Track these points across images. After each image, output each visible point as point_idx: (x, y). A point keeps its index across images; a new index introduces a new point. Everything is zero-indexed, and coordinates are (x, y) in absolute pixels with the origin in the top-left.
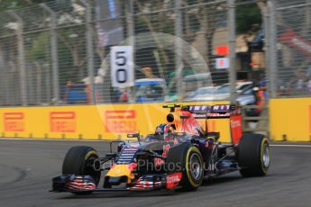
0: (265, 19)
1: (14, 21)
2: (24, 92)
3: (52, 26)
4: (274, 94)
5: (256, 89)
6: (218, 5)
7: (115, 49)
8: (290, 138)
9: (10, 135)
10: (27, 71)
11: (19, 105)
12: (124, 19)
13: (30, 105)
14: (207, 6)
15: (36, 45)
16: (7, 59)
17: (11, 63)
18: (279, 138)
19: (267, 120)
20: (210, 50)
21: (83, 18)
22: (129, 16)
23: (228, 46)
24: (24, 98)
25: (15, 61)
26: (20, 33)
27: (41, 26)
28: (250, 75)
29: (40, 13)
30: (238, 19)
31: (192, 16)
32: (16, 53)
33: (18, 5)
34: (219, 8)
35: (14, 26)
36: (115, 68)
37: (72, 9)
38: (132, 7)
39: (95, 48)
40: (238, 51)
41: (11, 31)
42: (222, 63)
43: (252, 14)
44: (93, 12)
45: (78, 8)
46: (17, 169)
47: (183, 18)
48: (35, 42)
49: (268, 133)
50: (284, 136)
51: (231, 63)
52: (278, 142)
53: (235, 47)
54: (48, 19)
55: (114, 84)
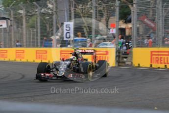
0: (132, 13)
1: (21, 10)
2: (25, 41)
4: (135, 46)
5: (127, 44)
6: (112, 6)
7: (65, 23)
8: (141, 65)
9: (18, 60)
10: (26, 32)
12: (70, 10)
13: (27, 47)
14: (106, 6)
16: (18, 27)
17: (19, 29)
18: (137, 65)
19: (132, 57)
20: (107, 25)
21: (51, 10)
22: (72, 9)
23: (115, 23)
24: (25, 44)
25: (22, 28)
26: (24, 15)
28: (124, 37)
29: (33, 6)
30: (120, 13)
32: (22, 24)
33: (24, 3)
34: (112, 8)
35: (21, 12)
36: (65, 32)
37: (47, 6)
38: (74, 5)
39: (56, 24)
40: (119, 27)
41: (21, 14)
43: (126, 11)
44: (57, 7)
45: (50, 6)
46: (21, 74)
47: (96, 11)
49: (132, 63)
50: (139, 64)
51: (117, 31)
52: (136, 67)
53: (118, 25)
54: (37, 10)
55: (65, 39)
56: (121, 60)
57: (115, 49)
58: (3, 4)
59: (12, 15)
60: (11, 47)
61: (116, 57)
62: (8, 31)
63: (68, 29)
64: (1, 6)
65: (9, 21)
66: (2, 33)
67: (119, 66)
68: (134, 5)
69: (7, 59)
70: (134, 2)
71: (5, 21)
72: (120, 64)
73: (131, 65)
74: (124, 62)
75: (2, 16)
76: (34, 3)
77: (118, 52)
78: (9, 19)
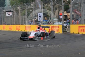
0: (70, 8)
1: (19, 7)
2: (20, 22)
3: (27, 8)
4: (71, 24)
6: (61, 5)
7: (39, 13)
8: (74, 33)
9: (17, 30)
10: (21, 17)
11: (19, 24)
13: (21, 24)
14: (58, 5)
15: (23, 12)
16: (17, 15)
17: (18, 16)
18: (72, 33)
19: (70, 29)
20: (59, 14)
21: (33, 7)
23: (62, 13)
24: (20, 23)
25: (19, 15)
26: (20, 10)
27: (24, 8)
28: (67, 20)
29: (24, 5)
30: (64, 8)
31: (55, 7)
32: (19, 14)
34: (61, 6)
35: (19, 8)
37: (31, 5)
38: (43, 5)
39: (35, 13)
40: (64, 14)
41: (18, 9)
42: (61, 17)
43: (67, 7)
44: (35, 6)
45: (32, 5)
46: (18, 37)
47: (53, 7)
48: (23, 11)
49: (70, 32)
50: (73, 32)
51: (63, 17)
52: (72, 34)
54: (26, 7)
55: (39, 21)
56: (65, 30)
57: (62, 25)
58: (10, 4)
59: (14, 9)
60: (14, 24)
61: (63, 29)
62: (13, 17)
63: (40, 16)
64: (9, 5)
65: (13, 12)
66: (10, 18)
67: (64, 33)
68: (71, 5)
69: (12, 30)
70: (71, 3)
71: (11, 12)
72: (64, 32)
73: (70, 33)
74: (66, 31)
75: (10, 10)
76: (24, 4)
77: (63, 26)
78: (13, 11)
